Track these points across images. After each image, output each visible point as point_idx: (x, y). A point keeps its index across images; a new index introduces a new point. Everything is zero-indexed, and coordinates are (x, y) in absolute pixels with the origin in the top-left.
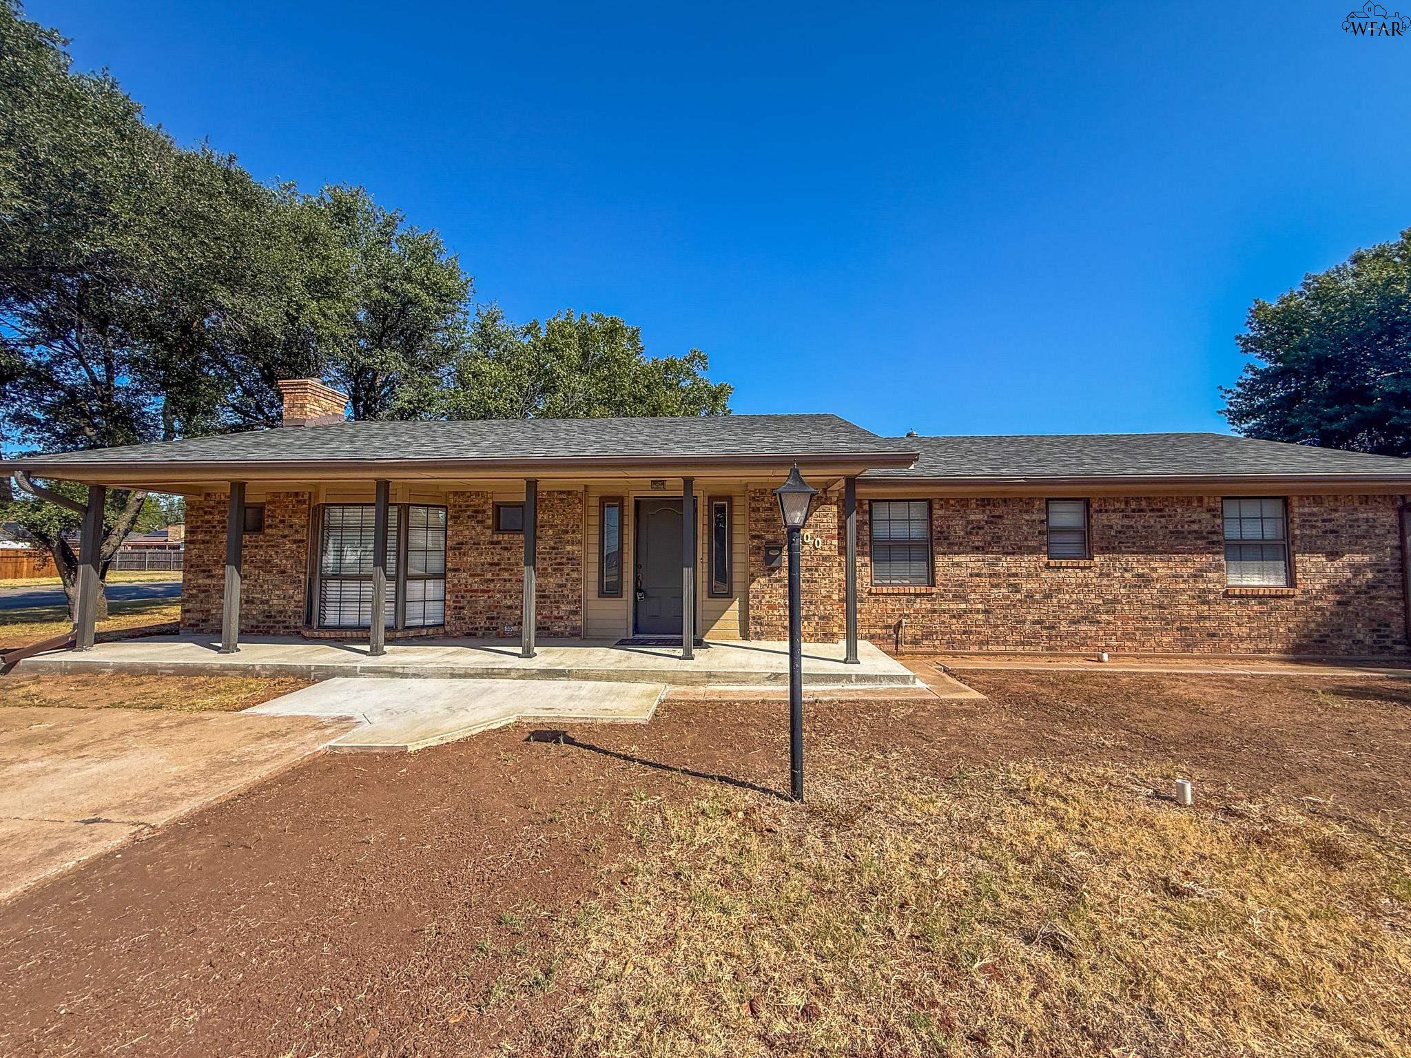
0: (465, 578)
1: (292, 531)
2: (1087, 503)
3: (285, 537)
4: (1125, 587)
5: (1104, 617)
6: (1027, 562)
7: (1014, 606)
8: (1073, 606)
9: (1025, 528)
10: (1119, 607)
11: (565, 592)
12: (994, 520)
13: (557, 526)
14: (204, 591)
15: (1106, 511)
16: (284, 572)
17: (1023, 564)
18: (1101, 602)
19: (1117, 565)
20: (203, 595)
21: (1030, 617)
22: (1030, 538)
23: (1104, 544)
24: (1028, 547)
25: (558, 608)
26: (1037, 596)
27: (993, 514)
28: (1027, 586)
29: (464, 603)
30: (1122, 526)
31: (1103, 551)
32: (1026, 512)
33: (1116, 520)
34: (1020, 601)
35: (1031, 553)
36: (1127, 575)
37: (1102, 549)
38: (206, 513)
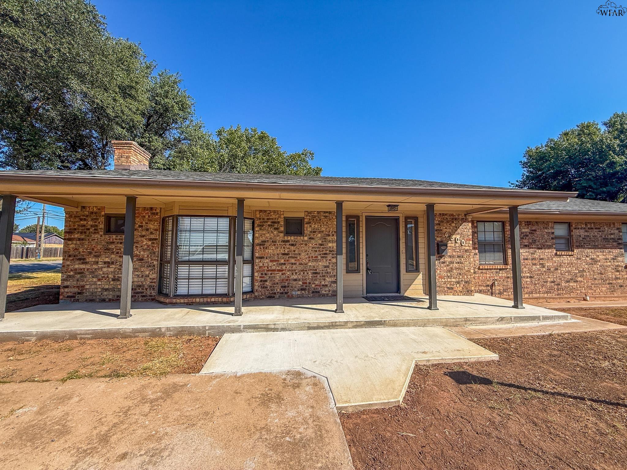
0: (267, 263)
1: (148, 233)
2: (570, 225)
3: (144, 236)
4: (587, 264)
5: (579, 279)
6: (548, 253)
7: (543, 274)
8: (567, 274)
9: (546, 236)
10: (585, 274)
11: (329, 270)
12: (533, 232)
13: (323, 232)
14: (79, 273)
15: (578, 229)
16: (143, 260)
17: (546, 254)
18: (578, 272)
19: (583, 254)
20: (79, 276)
21: (549, 280)
22: (548, 241)
23: (578, 244)
24: (548, 245)
25: (324, 280)
26: (552, 269)
27: (532, 229)
28: (548, 264)
29: (267, 278)
30: (585, 236)
31: (578, 247)
32: (546, 228)
33: (582, 233)
34: (545, 271)
35: (549, 248)
36: (588, 259)
37: (577, 246)
38: (81, 220)
